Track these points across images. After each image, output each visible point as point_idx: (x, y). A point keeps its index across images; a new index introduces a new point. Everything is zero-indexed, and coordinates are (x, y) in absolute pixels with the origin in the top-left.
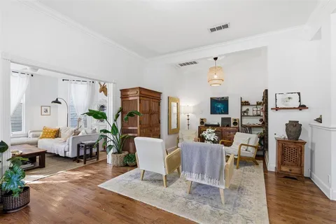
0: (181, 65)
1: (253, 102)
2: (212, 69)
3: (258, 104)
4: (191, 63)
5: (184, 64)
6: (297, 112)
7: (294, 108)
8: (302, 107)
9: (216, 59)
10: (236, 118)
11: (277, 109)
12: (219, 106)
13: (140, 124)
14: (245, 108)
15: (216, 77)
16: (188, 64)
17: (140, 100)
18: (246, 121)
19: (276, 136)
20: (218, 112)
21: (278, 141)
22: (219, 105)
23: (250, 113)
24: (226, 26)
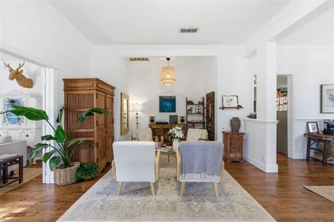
0: (131, 60)
1: (196, 102)
2: (165, 69)
3: (200, 103)
4: (143, 59)
5: (135, 59)
6: (236, 111)
7: (234, 108)
8: (239, 107)
9: (168, 59)
10: (183, 115)
11: (223, 108)
12: (168, 105)
13: (97, 125)
14: (189, 107)
15: (168, 76)
16: (139, 59)
17: (97, 94)
18: (191, 118)
19: (223, 130)
20: (166, 110)
21: (225, 134)
22: (167, 103)
23: (194, 111)
24: (195, 30)
